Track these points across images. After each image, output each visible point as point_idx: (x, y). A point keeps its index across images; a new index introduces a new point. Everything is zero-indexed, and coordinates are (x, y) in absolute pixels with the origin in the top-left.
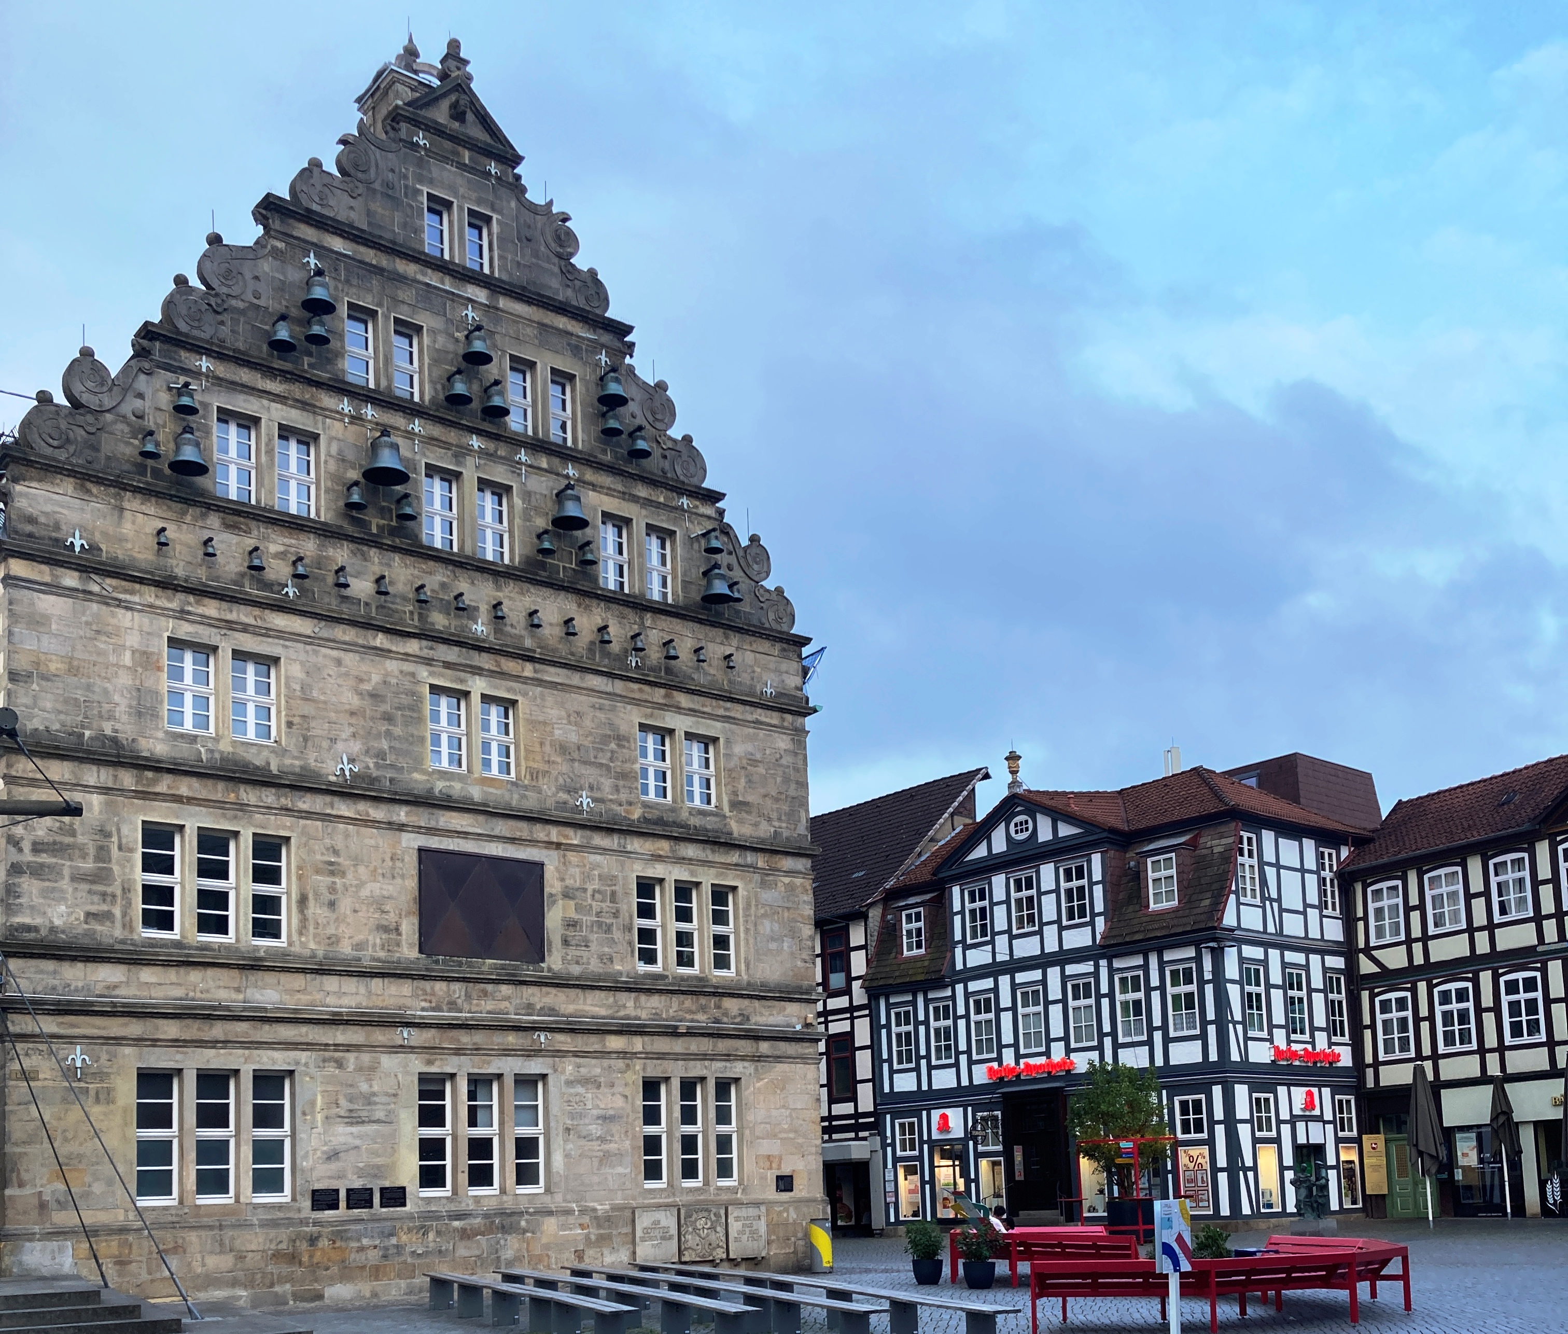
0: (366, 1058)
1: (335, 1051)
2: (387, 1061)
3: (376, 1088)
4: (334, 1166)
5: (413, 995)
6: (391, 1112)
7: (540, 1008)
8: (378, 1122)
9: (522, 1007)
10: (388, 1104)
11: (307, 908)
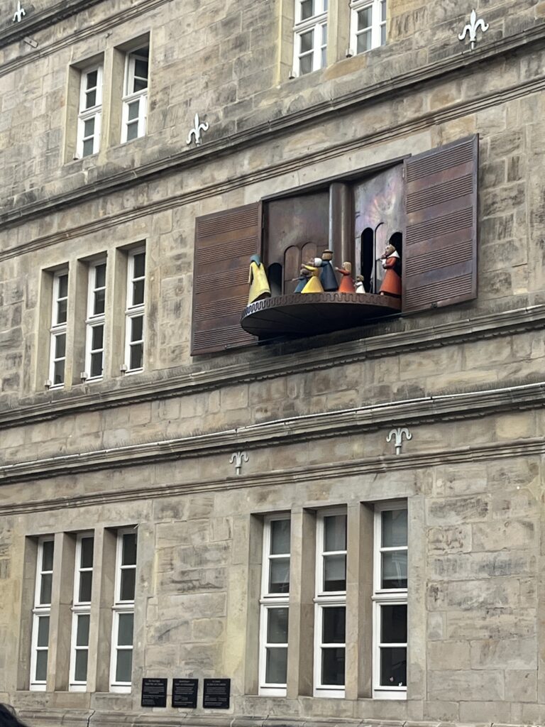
0: (200, 499)
1: (172, 495)
2: (222, 501)
3: (208, 541)
4: (166, 647)
5: (248, 406)
6: (220, 573)
7: (398, 390)
8: (208, 586)
9: (373, 394)
10: (219, 561)
11: (156, 321)
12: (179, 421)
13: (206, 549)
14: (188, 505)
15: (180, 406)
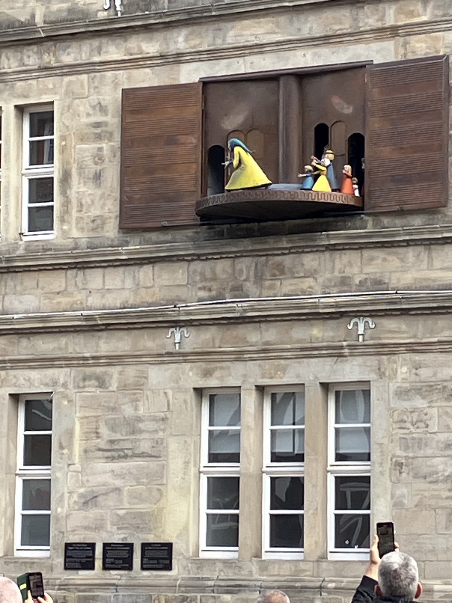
0: (131, 371)
1: (96, 365)
2: (156, 375)
3: (141, 411)
4: (93, 513)
5: (188, 284)
6: (158, 442)
7: (360, 282)
8: (142, 455)
9: (333, 284)
10: (156, 431)
11: (70, 188)
12: (104, 291)
13: (139, 419)
14: (116, 376)
15: (104, 277)
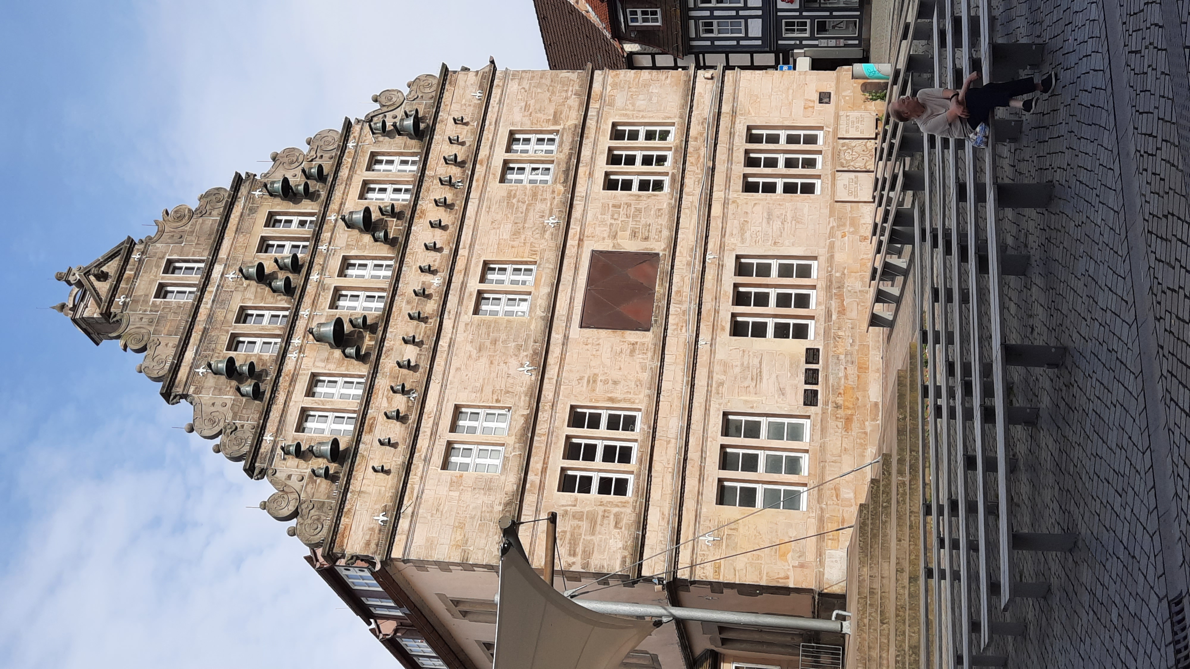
0: (717, 368)
1: (711, 386)
2: (720, 355)
3: (739, 363)
4: (789, 391)
8: (760, 363)
10: (749, 356)
13: (742, 364)
